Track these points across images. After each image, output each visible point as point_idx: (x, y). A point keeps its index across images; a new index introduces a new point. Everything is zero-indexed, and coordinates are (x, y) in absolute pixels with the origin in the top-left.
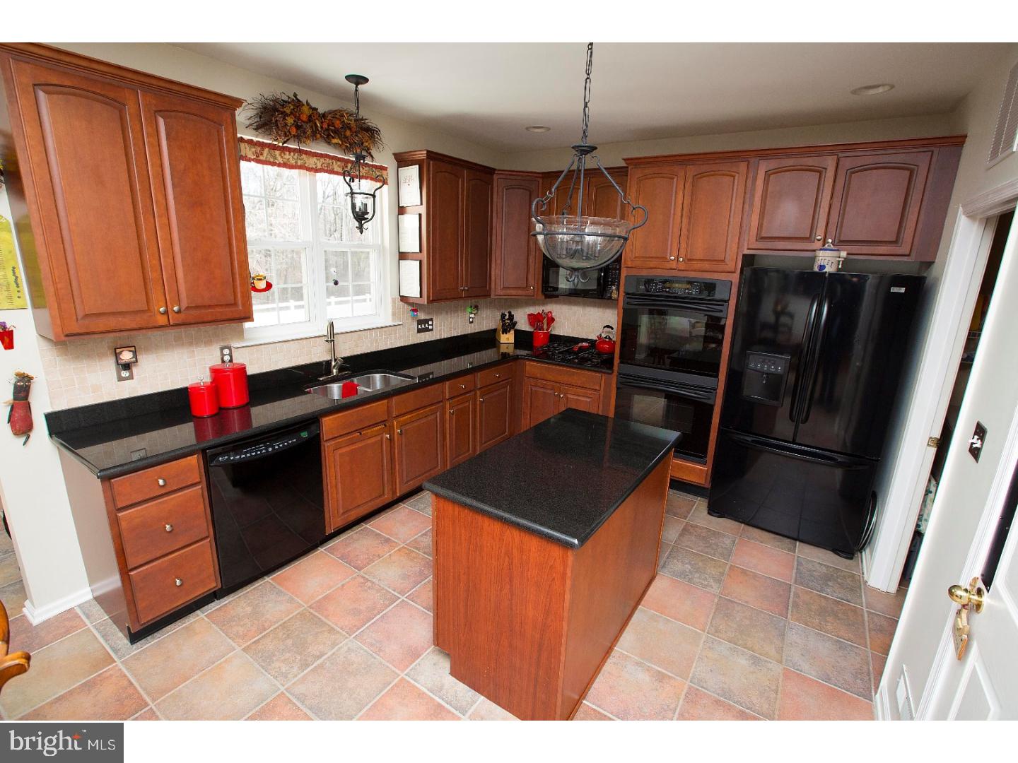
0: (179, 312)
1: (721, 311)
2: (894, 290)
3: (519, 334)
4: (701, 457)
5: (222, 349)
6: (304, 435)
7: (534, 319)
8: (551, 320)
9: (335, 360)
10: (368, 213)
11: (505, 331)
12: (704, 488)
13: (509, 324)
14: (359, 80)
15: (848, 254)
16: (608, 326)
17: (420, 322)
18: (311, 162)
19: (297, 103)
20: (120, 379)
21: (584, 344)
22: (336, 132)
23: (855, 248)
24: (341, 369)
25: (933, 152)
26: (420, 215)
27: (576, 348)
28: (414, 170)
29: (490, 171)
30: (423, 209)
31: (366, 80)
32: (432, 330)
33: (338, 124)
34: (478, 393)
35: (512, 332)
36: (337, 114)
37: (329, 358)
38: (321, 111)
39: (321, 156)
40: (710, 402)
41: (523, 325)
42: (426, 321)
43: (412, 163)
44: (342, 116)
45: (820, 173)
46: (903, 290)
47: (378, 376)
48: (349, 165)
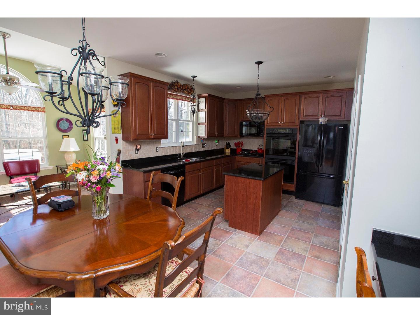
0: (154, 135)
1: (295, 137)
2: (340, 128)
3: (231, 149)
4: (292, 182)
5: (157, 147)
6: (182, 169)
7: (236, 144)
8: (242, 144)
9: (182, 154)
10: (195, 111)
11: (228, 148)
12: (293, 192)
13: (228, 146)
14: (195, 77)
15: (328, 119)
16: (261, 145)
17: (203, 144)
18: (178, 97)
19: (177, 82)
20: (136, 153)
21: (253, 151)
22: (185, 89)
23: (329, 118)
24: (183, 156)
25: (346, 92)
26: (205, 112)
27: (251, 152)
28: (204, 99)
29: (224, 99)
30: (206, 110)
31: (196, 77)
32: (206, 147)
33: (186, 88)
34: (222, 165)
35: (230, 149)
36: (186, 85)
37: (180, 153)
38: (182, 84)
39: (181, 96)
40: (294, 164)
41: (233, 147)
42: (204, 144)
43: (203, 97)
44: (187, 85)
45: (319, 98)
46: (342, 128)
47: (194, 159)
48: (187, 98)
